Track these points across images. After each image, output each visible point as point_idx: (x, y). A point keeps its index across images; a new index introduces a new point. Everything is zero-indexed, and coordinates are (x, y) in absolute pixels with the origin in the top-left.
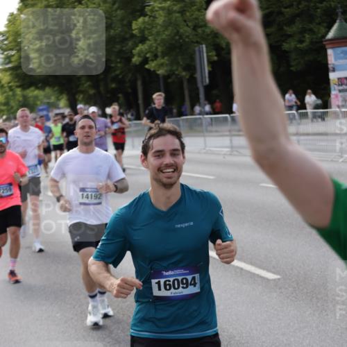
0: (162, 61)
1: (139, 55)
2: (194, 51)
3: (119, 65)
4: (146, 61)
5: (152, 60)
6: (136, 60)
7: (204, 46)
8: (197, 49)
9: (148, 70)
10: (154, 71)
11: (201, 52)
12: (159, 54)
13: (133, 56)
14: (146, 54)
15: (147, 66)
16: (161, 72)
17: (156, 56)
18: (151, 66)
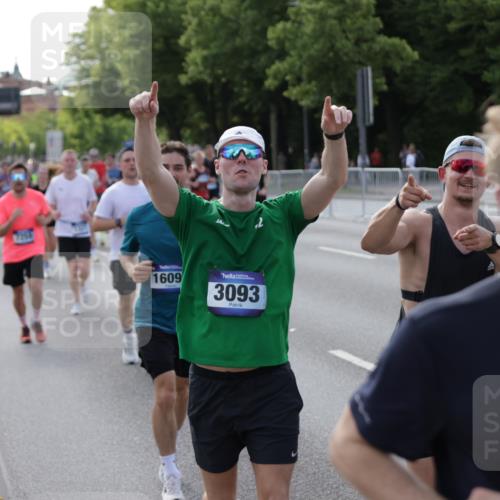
0: (308, 87)
1: (275, 77)
2: (355, 76)
3: (245, 90)
4: (284, 86)
5: (294, 86)
6: (270, 83)
7: (369, 69)
8: (359, 72)
9: (287, 100)
10: (296, 102)
11: (364, 77)
12: (304, 76)
13: (266, 77)
14: (286, 75)
15: (285, 94)
16: (305, 103)
17: (299, 80)
18: (292, 93)
